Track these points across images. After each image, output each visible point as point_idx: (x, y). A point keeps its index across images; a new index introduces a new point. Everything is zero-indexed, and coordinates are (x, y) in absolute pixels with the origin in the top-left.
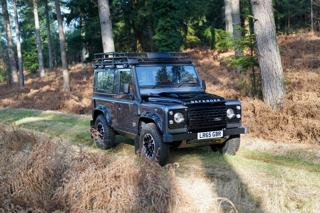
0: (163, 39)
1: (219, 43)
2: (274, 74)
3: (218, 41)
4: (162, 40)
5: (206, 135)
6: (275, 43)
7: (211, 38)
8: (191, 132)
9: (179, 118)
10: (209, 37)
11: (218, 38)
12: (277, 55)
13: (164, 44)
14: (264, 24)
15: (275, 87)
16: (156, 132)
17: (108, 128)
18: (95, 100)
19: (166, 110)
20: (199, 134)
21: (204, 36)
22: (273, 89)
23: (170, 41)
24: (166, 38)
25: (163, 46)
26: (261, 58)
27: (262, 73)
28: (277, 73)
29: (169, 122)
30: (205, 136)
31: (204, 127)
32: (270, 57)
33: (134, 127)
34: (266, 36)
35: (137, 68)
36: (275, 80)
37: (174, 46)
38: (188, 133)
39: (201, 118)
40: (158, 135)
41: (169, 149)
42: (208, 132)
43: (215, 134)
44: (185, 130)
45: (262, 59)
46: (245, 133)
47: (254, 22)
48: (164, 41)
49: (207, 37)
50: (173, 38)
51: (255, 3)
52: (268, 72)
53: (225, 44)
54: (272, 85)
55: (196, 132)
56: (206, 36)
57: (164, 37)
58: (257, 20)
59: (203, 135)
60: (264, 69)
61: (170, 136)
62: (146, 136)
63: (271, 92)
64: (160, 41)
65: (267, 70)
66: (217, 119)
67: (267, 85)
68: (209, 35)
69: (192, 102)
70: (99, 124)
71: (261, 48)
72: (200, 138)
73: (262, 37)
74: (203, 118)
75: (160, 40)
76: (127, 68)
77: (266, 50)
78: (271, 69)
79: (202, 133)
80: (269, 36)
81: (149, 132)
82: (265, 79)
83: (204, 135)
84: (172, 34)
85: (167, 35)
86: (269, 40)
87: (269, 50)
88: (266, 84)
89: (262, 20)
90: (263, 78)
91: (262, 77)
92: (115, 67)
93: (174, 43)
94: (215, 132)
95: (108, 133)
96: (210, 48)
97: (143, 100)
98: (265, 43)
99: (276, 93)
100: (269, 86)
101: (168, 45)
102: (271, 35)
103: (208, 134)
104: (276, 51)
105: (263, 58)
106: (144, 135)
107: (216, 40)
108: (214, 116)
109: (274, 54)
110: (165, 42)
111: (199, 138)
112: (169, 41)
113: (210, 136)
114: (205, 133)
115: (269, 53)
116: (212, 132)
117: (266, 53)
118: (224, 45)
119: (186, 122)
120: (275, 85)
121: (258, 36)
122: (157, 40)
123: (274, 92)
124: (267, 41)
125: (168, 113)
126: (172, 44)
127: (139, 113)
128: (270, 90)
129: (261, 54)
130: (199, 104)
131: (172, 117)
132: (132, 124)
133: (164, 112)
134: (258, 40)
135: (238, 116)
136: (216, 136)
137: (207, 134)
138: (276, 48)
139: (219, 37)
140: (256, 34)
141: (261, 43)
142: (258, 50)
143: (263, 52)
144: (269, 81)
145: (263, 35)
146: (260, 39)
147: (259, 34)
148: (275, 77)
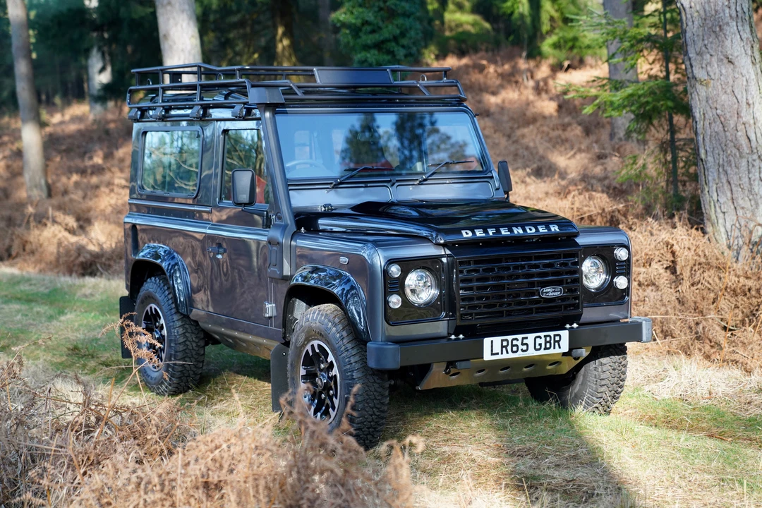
0: (365, 23)
1: (552, 39)
2: (744, 141)
3: (550, 33)
4: (363, 24)
5: (513, 346)
6: (746, 34)
7: (528, 20)
8: (461, 336)
9: (422, 289)
10: (522, 16)
11: (552, 19)
12: (753, 76)
13: (369, 39)
15: (746, 186)
16: (344, 334)
17: (179, 323)
18: (134, 226)
19: (378, 259)
20: (487, 341)
21: (504, 14)
22: (738, 194)
23: (389, 30)
24: (376, 17)
25: (366, 48)
26: (698, 86)
27: (700, 138)
28: (753, 137)
29: (386, 303)
30: (509, 348)
31: (505, 319)
32: (731, 82)
33: (270, 318)
34: (716, 11)
35: (279, 118)
36: (744, 163)
37: (403, 46)
38: (453, 337)
39: (493, 287)
40: (349, 346)
41: (387, 393)
42: (520, 337)
43: (542, 341)
44: (440, 327)
45: (702, 90)
46: (644, 338)
48: (368, 28)
49: (516, 15)
50: (400, 21)
52: (722, 134)
53: (575, 39)
54: (734, 180)
55: (476, 334)
56: (512, 13)
57: (370, 16)
59: (502, 347)
60: (707, 123)
61: (391, 347)
62: (308, 348)
63: (730, 203)
64: (356, 30)
65: (718, 127)
66: (550, 292)
67: (719, 178)
68: (521, 10)
69: (465, 235)
70: (148, 308)
71: (699, 54)
72: (492, 354)
73: (702, 13)
74: (502, 287)
75: (355, 24)
76: (244, 119)
77: (714, 60)
78: (732, 123)
79: (497, 340)
80: (727, 11)
81: (321, 335)
82: (710, 159)
83: (506, 347)
84: (396, 5)
85: (381, 9)
86: (727, 24)
87: (725, 61)
88: (716, 174)
90: (703, 156)
91: (702, 152)
92: (205, 114)
93: (403, 34)
94: (542, 334)
95: (181, 340)
96: (524, 54)
97: (299, 228)
98: (713, 36)
99: (747, 204)
100: (724, 180)
101: (383, 42)
102: (733, 8)
103: (519, 343)
104: (749, 61)
105: (707, 85)
106: (304, 345)
107: (545, 27)
108: (538, 282)
109: (744, 72)
110: (373, 32)
111: (487, 356)
112: (385, 30)
113: (525, 348)
114: (510, 338)
115: (726, 69)
116: (531, 336)
117: (715, 68)
118: (570, 44)
119: (446, 303)
120: (747, 180)
121: (688, 10)
122: (344, 25)
123: (741, 202)
124: (721, 30)
125: (386, 272)
126: (395, 39)
127: (287, 271)
128: (729, 194)
129: (699, 73)
130: (487, 242)
131: (397, 286)
132: (263, 310)
133: (372, 266)
134: (690, 24)
135: (621, 282)
136: (546, 348)
137: (515, 342)
138: (749, 52)
139: (556, 15)
140: (682, 5)
141: (701, 34)
142: (690, 59)
143: (704, 66)
144: (723, 165)
145: (707, 8)
146: (696, 23)
147: (693, 4)
148: (746, 150)
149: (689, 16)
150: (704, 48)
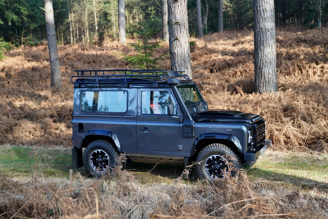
8: (255, 149)
14: (184, 44)
18: (81, 124)
19: (246, 129)
20: (261, 150)
29: (248, 142)
33: (181, 150)
36: (189, 96)
47: (174, 40)
51: (177, 23)
58: (178, 39)
62: (211, 157)
69: (253, 121)
70: (96, 151)
71: (179, 66)
72: (261, 153)
73: (181, 55)
76: (158, 88)
77: (183, 68)
80: (187, 55)
81: (218, 153)
86: (187, 58)
87: (186, 68)
89: (182, 40)
98: (183, 61)
106: (208, 157)
108: (262, 133)
114: (263, 148)
115: (186, 70)
121: (177, 54)
124: (186, 60)
125: (248, 133)
127: (194, 135)
133: (244, 131)
134: (177, 57)
140: (175, 52)
141: (180, 61)
142: (176, 67)
143: (180, 69)
144: (184, 96)
145: (182, 54)
146: (179, 58)
147: (178, 52)
148: (190, 92)
149: (177, 55)
150: (181, 64)
